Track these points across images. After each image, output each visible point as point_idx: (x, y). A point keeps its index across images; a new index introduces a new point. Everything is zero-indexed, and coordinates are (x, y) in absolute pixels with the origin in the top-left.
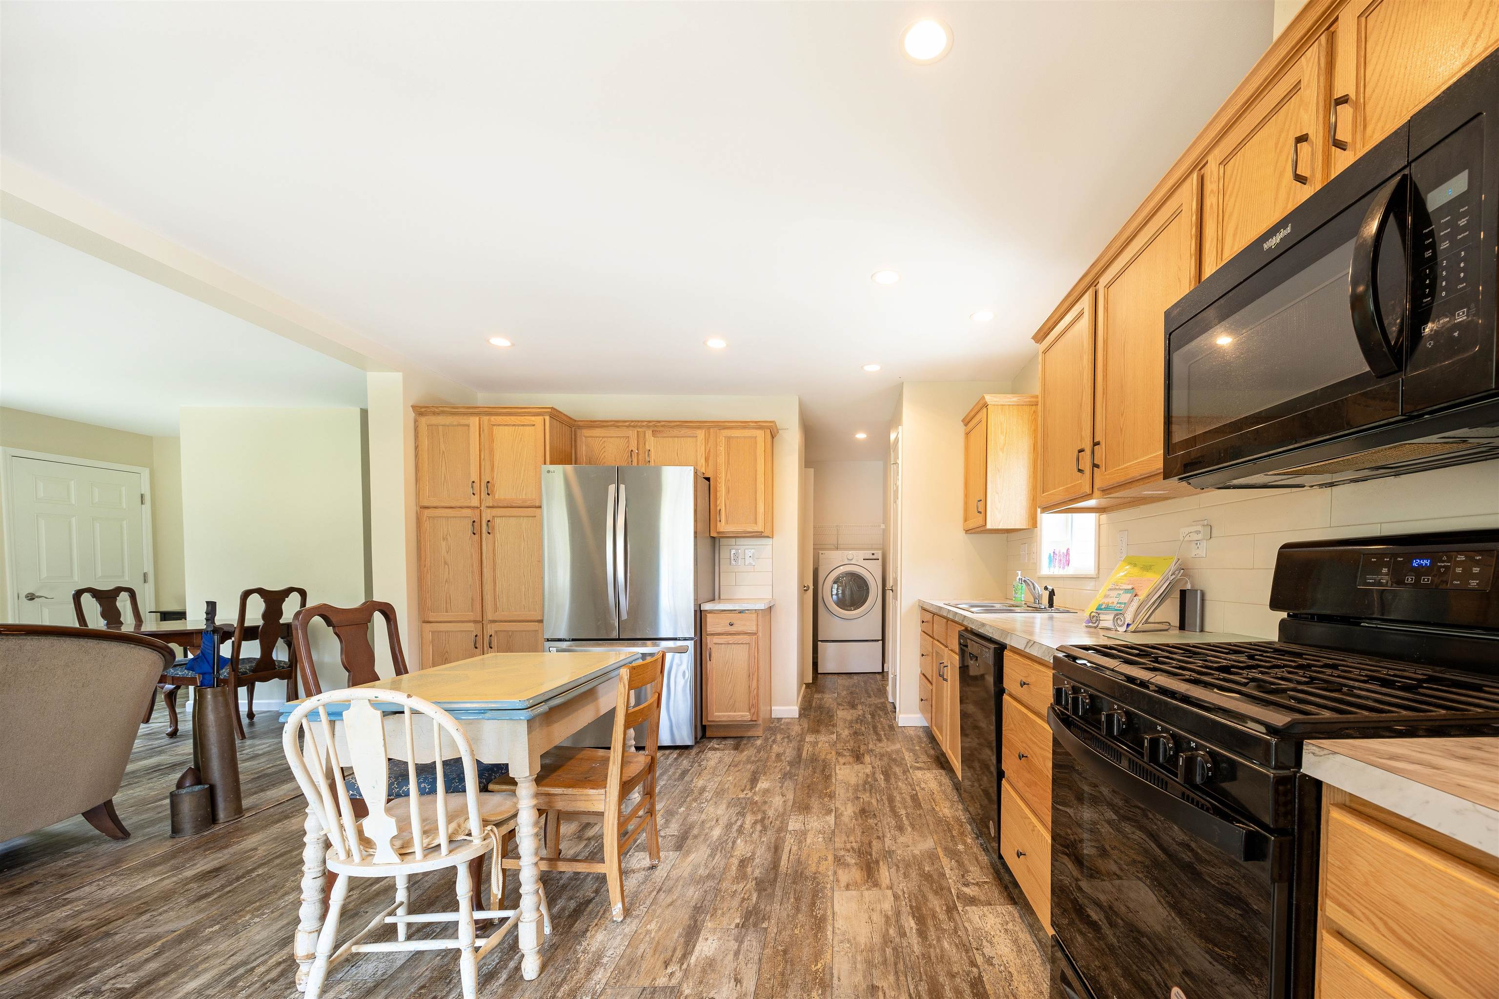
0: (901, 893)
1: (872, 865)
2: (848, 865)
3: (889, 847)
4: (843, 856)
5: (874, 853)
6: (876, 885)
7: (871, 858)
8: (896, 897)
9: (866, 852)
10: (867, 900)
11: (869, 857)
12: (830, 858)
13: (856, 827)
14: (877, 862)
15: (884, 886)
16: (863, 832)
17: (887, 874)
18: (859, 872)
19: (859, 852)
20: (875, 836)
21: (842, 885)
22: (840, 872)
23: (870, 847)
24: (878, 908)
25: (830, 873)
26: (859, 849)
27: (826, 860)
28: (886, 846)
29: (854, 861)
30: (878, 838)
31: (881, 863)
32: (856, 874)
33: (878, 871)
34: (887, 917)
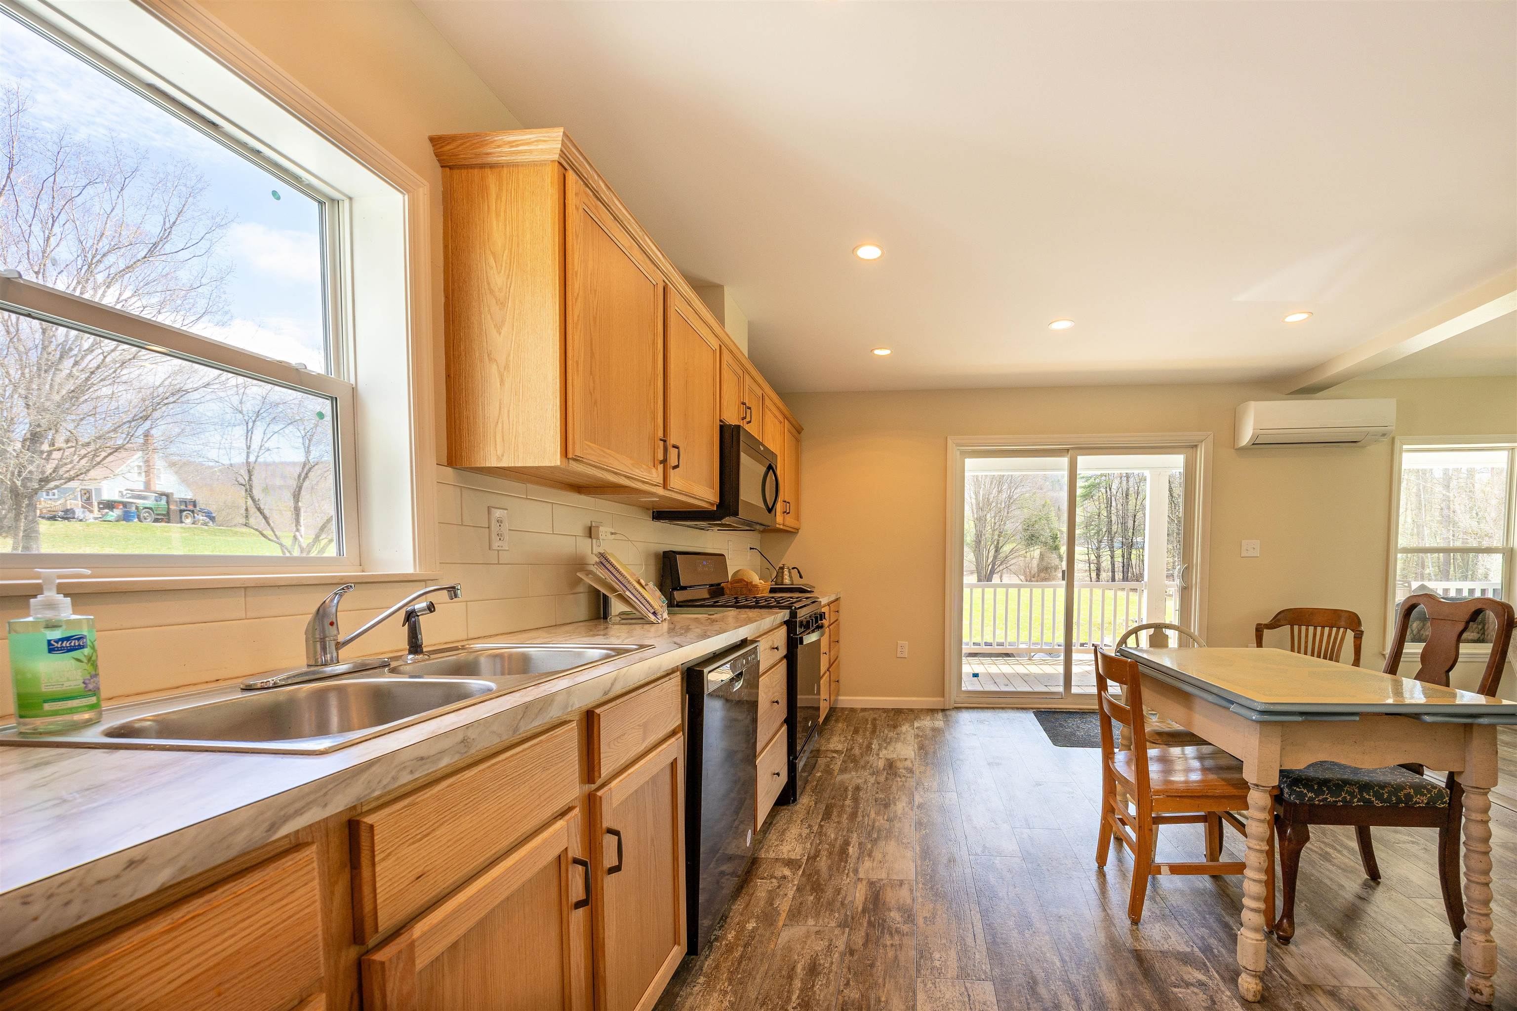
0: (851, 874)
1: (871, 907)
2: (899, 909)
3: (844, 933)
4: (905, 923)
5: (865, 924)
6: (871, 884)
7: (869, 917)
8: (856, 871)
9: (874, 926)
10: (884, 870)
11: (872, 919)
12: (920, 921)
13: (880, 981)
14: (864, 910)
15: (864, 882)
16: (872, 966)
17: (857, 895)
18: (888, 900)
19: (883, 929)
20: (856, 957)
21: (906, 886)
22: (909, 901)
23: (867, 935)
24: (875, 863)
25: (920, 900)
26: (882, 932)
27: (926, 917)
28: (846, 935)
29: (892, 914)
30: (852, 952)
31: (860, 909)
32: (891, 897)
33: (866, 899)
34: (870, 855)
